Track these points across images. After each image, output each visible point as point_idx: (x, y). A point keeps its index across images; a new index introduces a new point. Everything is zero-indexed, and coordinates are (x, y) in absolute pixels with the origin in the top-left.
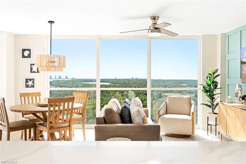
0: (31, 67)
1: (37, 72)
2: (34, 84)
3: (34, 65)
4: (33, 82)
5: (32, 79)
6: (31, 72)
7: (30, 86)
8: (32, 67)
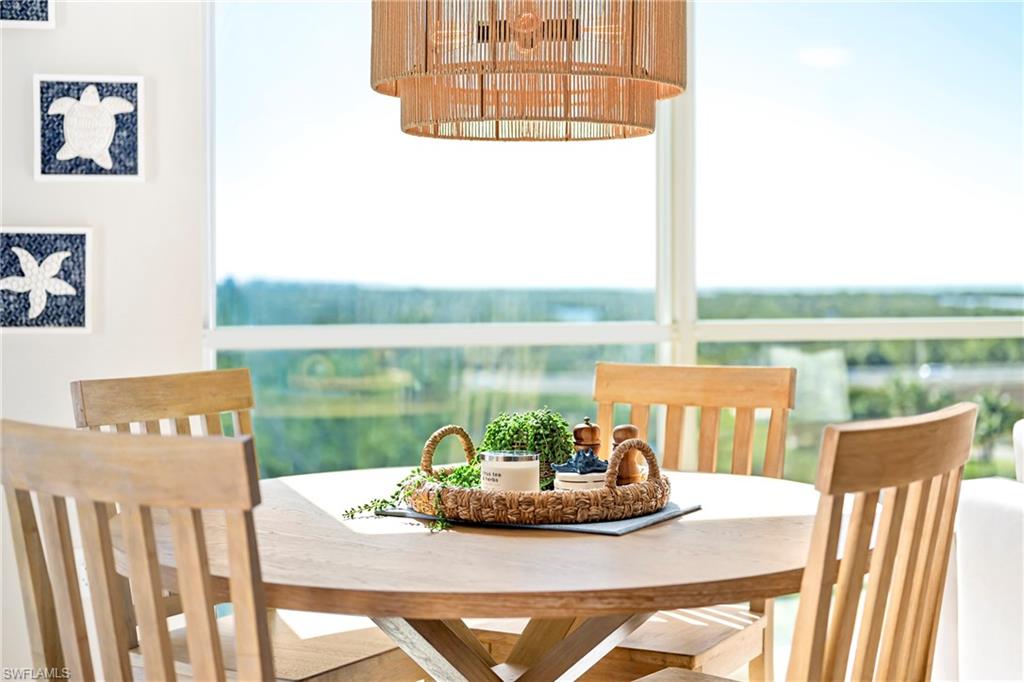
0: (52, 111)
1: (107, 163)
2: (80, 287)
3: (84, 95)
4: (72, 272)
5: (57, 237)
6: (49, 164)
7: (35, 311)
8: (60, 118)
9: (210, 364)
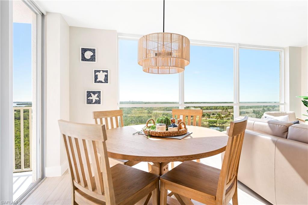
0: (96, 74)
1: (104, 81)
2: (100, 98)
3: (100, 72)
4: (99, 96)
5: (97, 92)
6: (96, 81)
7: (94, 102)
8: (97, 75)
9: (119, 109)
